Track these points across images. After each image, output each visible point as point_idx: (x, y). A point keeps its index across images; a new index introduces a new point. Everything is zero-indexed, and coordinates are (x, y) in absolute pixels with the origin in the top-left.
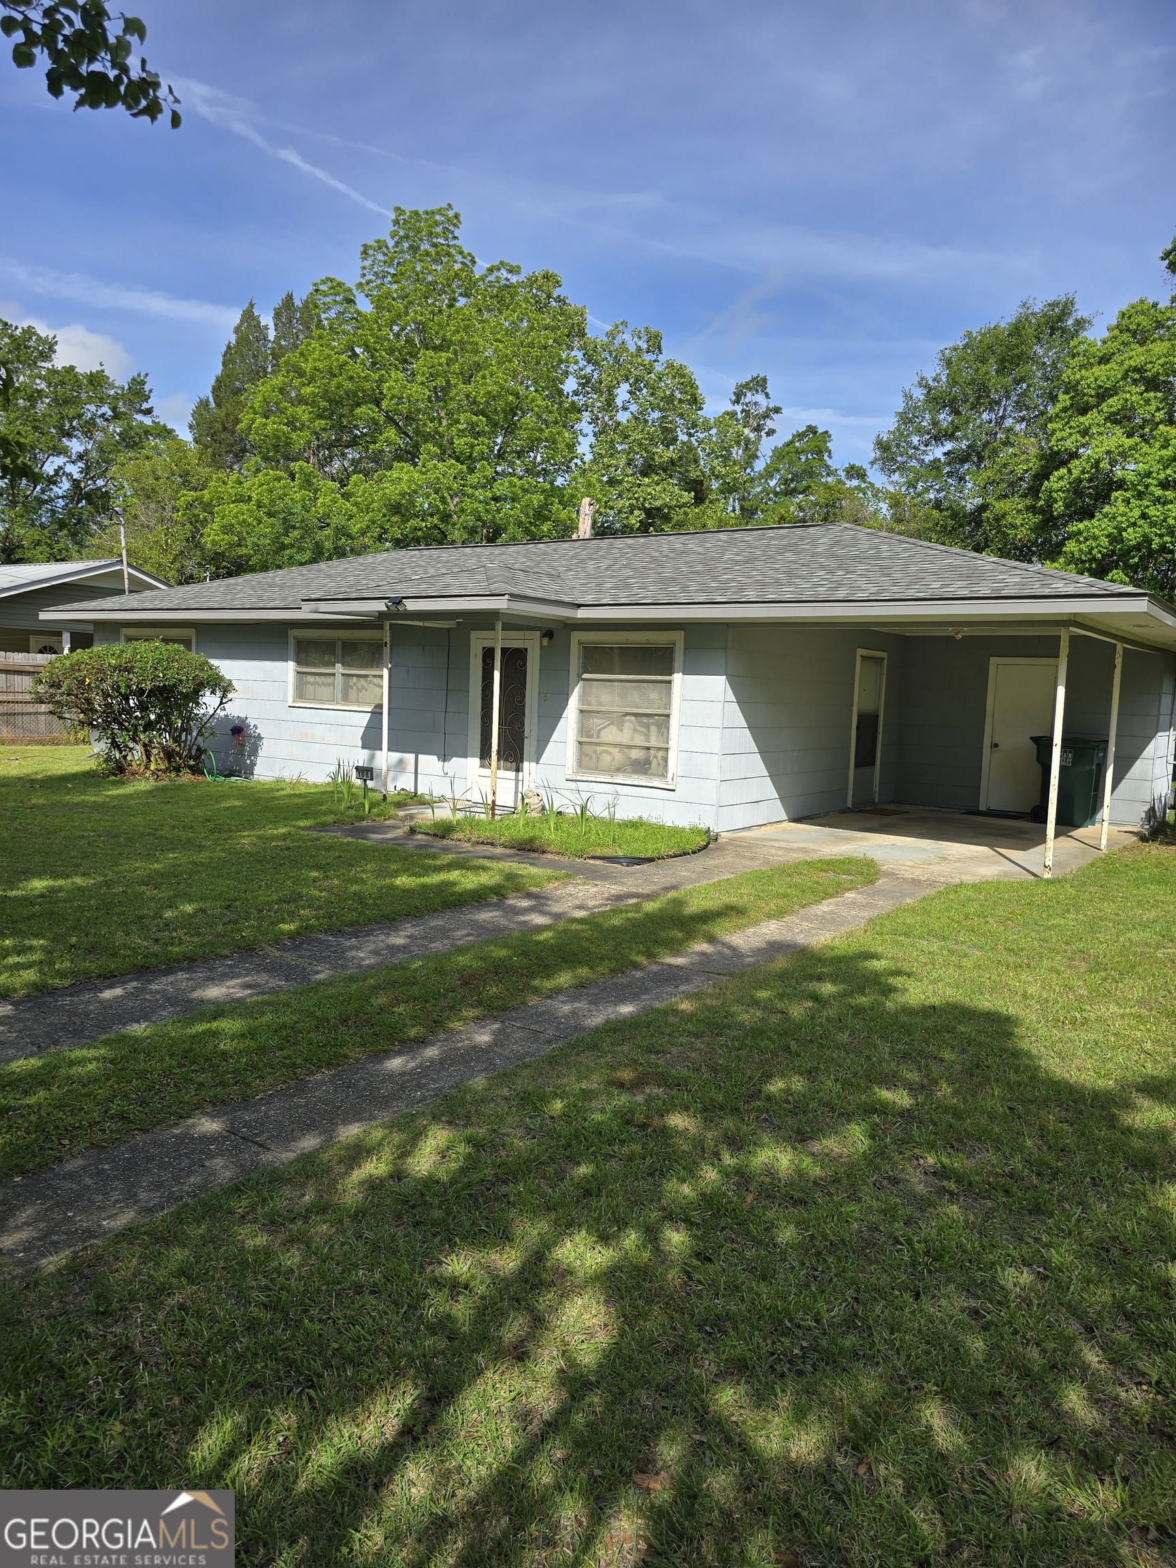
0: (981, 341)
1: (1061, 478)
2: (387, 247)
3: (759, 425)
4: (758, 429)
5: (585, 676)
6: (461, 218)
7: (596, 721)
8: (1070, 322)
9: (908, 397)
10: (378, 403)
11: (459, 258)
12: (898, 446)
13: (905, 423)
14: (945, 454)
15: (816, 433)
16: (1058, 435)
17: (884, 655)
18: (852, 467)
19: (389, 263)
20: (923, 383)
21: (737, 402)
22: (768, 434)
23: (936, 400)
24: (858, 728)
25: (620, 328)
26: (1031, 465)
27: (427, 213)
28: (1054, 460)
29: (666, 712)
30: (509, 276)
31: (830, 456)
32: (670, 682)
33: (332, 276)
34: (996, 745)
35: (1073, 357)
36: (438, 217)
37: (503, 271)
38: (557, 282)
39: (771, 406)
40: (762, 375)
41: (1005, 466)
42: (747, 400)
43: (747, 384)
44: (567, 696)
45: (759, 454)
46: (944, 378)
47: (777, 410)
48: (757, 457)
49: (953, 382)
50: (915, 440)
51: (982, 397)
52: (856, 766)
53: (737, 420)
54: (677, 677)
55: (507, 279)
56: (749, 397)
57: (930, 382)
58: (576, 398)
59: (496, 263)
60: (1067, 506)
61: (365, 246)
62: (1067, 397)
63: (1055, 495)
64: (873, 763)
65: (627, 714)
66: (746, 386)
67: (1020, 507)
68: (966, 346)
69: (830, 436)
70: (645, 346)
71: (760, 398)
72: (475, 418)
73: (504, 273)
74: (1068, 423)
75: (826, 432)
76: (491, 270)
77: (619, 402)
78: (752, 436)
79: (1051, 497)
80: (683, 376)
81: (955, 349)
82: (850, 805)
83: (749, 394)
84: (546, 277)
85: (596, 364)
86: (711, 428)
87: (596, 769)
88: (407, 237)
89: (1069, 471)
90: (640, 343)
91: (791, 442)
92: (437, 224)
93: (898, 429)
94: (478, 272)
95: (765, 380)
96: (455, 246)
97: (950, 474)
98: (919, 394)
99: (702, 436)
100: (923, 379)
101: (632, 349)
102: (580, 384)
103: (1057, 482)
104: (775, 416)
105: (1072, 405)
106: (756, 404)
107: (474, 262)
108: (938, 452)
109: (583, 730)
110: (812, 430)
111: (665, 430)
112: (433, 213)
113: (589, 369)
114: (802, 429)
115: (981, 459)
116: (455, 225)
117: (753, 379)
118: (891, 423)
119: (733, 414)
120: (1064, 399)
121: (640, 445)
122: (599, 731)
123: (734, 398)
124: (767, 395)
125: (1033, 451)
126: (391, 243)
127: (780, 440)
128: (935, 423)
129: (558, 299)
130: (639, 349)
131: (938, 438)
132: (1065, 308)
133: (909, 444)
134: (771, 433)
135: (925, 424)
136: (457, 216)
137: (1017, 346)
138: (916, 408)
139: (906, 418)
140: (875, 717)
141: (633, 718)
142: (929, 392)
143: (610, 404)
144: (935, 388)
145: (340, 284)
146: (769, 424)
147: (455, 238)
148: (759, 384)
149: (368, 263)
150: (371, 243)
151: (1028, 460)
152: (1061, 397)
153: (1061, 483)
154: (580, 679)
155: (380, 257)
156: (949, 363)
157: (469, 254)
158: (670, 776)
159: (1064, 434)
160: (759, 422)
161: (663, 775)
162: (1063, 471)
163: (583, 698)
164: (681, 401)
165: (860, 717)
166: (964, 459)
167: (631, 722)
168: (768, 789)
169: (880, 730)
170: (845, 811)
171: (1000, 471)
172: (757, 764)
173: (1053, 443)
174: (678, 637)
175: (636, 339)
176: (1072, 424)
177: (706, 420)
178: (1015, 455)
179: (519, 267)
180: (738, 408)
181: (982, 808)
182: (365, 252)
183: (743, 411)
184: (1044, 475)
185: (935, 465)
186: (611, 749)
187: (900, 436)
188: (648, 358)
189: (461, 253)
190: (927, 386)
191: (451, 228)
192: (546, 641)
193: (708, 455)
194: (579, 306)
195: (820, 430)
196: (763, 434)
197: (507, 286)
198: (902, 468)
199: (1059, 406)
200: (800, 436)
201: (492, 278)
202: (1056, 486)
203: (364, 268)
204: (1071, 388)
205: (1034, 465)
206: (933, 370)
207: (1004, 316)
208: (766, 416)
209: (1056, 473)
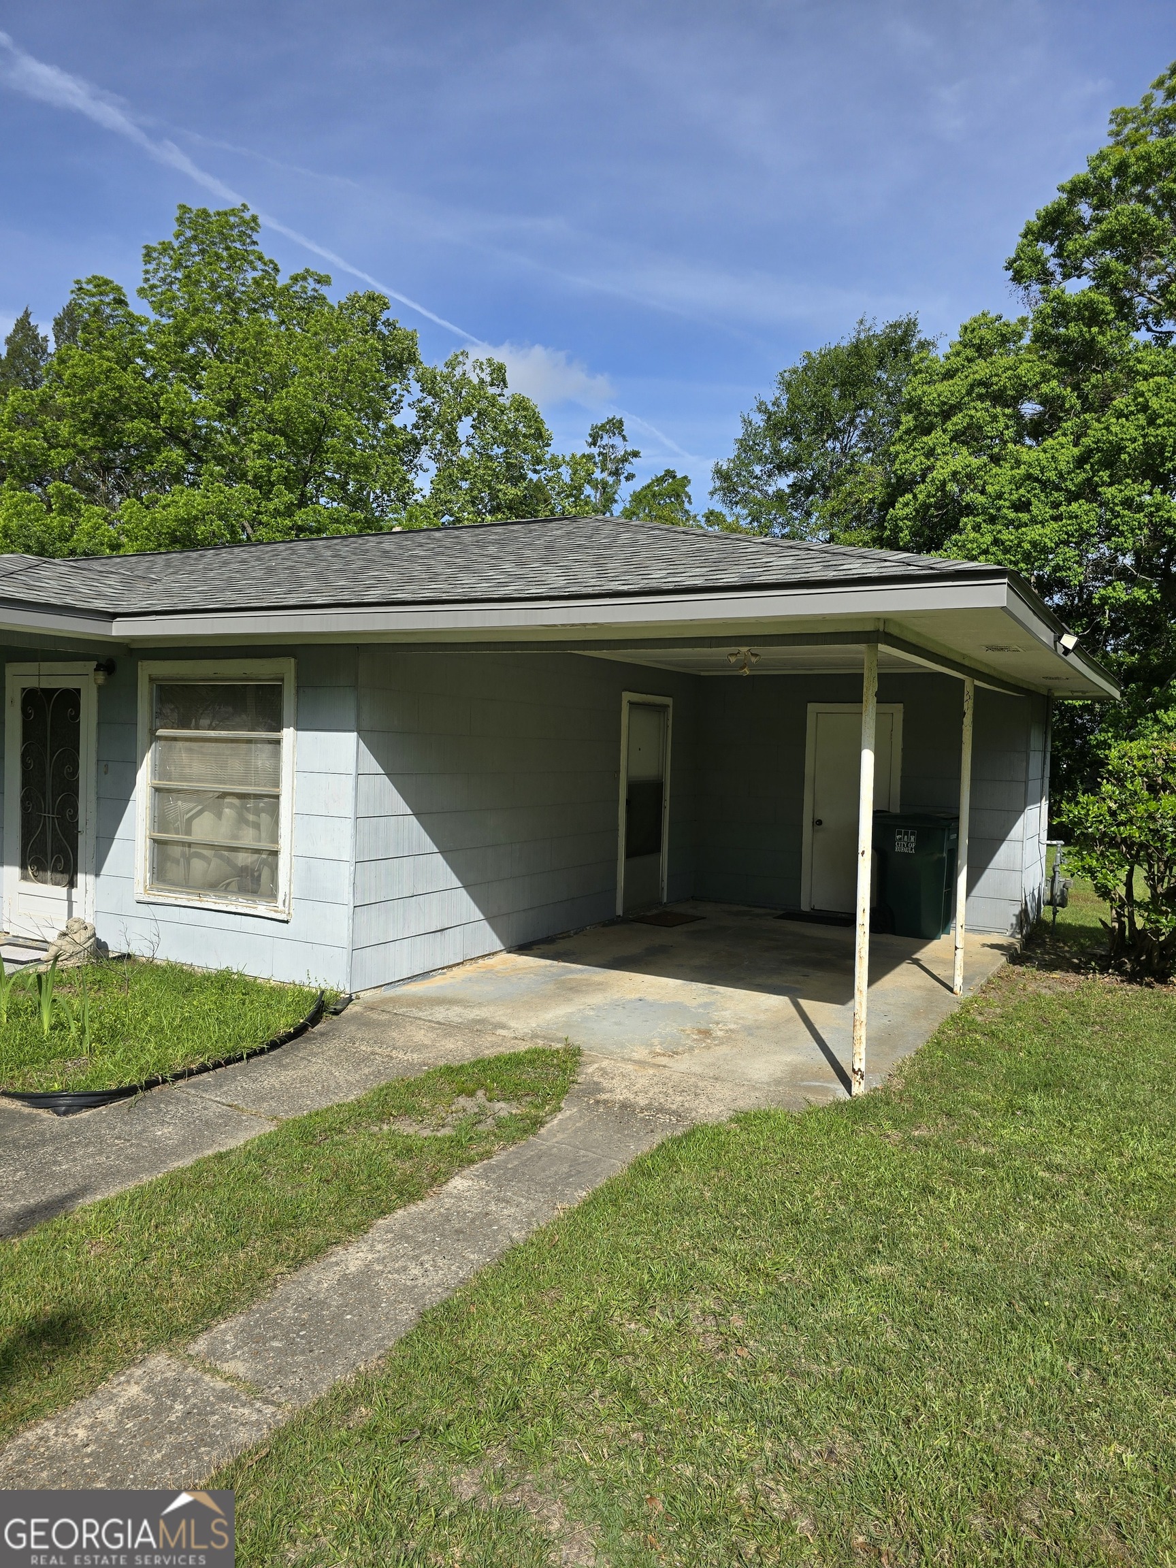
0: (820, 362)
1: (906, 505)
2: (173, 249)
3: (617, 469)
4: (616, 473)
5: (160, 732)
6: (260, 221)
7: (182, 805)
8: (914, 344)
9: (747, 423)
10: (155, 417)
11: (259, 265)
12: (738, 475)
13: (745, 451)
14: (789, 486)
15: (674, 477)
16: (902, 457)
17: (668, 701)
18: (712, 513)
19: (178, 265)
20: (761, 407)
21: (594, 444)
22: (627, 479)
23: (779, 427)
24: (628, 802)
25: (461, 358)
26: (877, 493)
27: (218, 214)
28: (901, 486)
29: (272, 791)
30: (318, 286)
31: (690, 502)
32: (278, 742)
33: (99, 275)
34: (820, 822)
35: (915, 375)
36: (232, 219)
37: (310, 280)
38: (385, 304)
39: (629, 450)
40: (618, 417)
41: (850, 494)
42: (604, 443)
43: (603, 426)
44: (134, 766)
45: (616, 497)
46: (784, 403)
47: (636, 454)
48: (616, 501)
49: (794, 408)
50: (757, 469)
51: (826, 425)
52: (629, 855)
53: (595, 463)
54: (288, 734)
55: (314, 290)
56: (606, 440)
57: (770, 407)
58: (416, 432)
59: (301, 271)
60: (914, 534)
61: (146, 247)
62: (910, 417)
63: (901, 524)
64: (657, 849)
65: (224, 795)
66: (602, 428)
67: (867, 538)
68: (806, 369)
69: (689, 481)
70: (488, 379)
71: (617, 441)
72: (270, 438)
73: (311, 284)
74: (911, 445)
75: (685, 477)
76: (295, 279)
77: (462, 437)
78: (611, 480)
79: (897, 525)
80: (525, 409)
81: (795, 372)
82: (620, 912)
83: (605, 436)
84: (371, 298)
85: (435, 396)
86: (559, 466)
87: (186, 885)
88: (195, 238)
89: (915, 497)
90: (482, 375)
91: (649, 486)
92: (232, 227)
93: (738, 457)
94: (282, 280)
95: (621, 422)
96: (254, 252)
97: (795, 507)
98: (759, 420)
99: (550, 474)
100: (762, 403)
101: (476, 381)
102: (420, 418)
103: (903, 509)
104: (634, 460)
105: (916, 427)
106: (613, 446)
107: (276, 270)
108: (784, 482)
109: (160, 820)
110: (670, 474)
111: (510, 466)
112: (226, 214)
113: (430, 400)
114: (661, 473)
115: (827, 490)
116: (252, 229)
117: (609, 421)
118: (732, 451)
119: (590, 457)
120: (908, 420)
121: (483, 481)
122: (190, 821)
123: (590, 440)
124: (624, 438)
125: (879, 478)
126: (176, 245)
127: (637, 485)
128: (777, 452)
129: (387, 323)
130: (482, 381)
131: (781, 468)
132: (909, 328)
133: (751, 472)
134: (630, 477)
135: (766, 452)
136: (254, 219)
137: (858, 367)
138: (755, 435)
139: (747, 447)
140: (658, 786)
141: (236, 801)
142: (769, 418)
143: (451, 439)
144: (775, 413)
145: (107, 282)
146: (628, 468)
147: (255, 243)
148: (615, 426)
149: (151, 267)
150: (154, 244)
151: (874, 489)
152: (904, 419)
153: (907, 510)
154: (154, 738)
155: (166, 260)
156: (788, 386)
157: (271, 262)
158: (281, 897)
159: (908, 456)
160: (618, 467)
161: (272, 895)
162: (909, 496)
163: (160, 771)
164: (525, 436)
165: (631, 787)
166: (810, 491)
167: (231, 806)
168: (464, 906)
169: (667, 804)
170: (614, 921)
171: (845, 500)
172: (440, 870)
173: (897, 466)
174: (287, 668)
175: (478, 371)
176: (917, 445)
177: (554, 457)
178: (861, 483)
179: (328, 277)
180: (595, 451)
181: (805, 907)
182: (148, 255)
183: (600, 454)
184: (890, 503)
185: (779, 495)
186: (206, 852)
187: (742, 463)
188: (492, 391)
189: (260, 258)
190: (766, 411)
191: (249, 232)
192: (101, 677)
193: (558, 494)
194: (409, 329)
195: (679, 475)
196: (622, 477)
197: (315, 298)
198: (744, 501)
199: (903, 428)
200: (660, 480)
201: (297, 288)
202: (901, 513)
203: (147, 272)
204: (913, 406)
205: (879, 493)
206: (772, 393)
207: (843, 336)
208: (624, 460)
209: (901, 499)
